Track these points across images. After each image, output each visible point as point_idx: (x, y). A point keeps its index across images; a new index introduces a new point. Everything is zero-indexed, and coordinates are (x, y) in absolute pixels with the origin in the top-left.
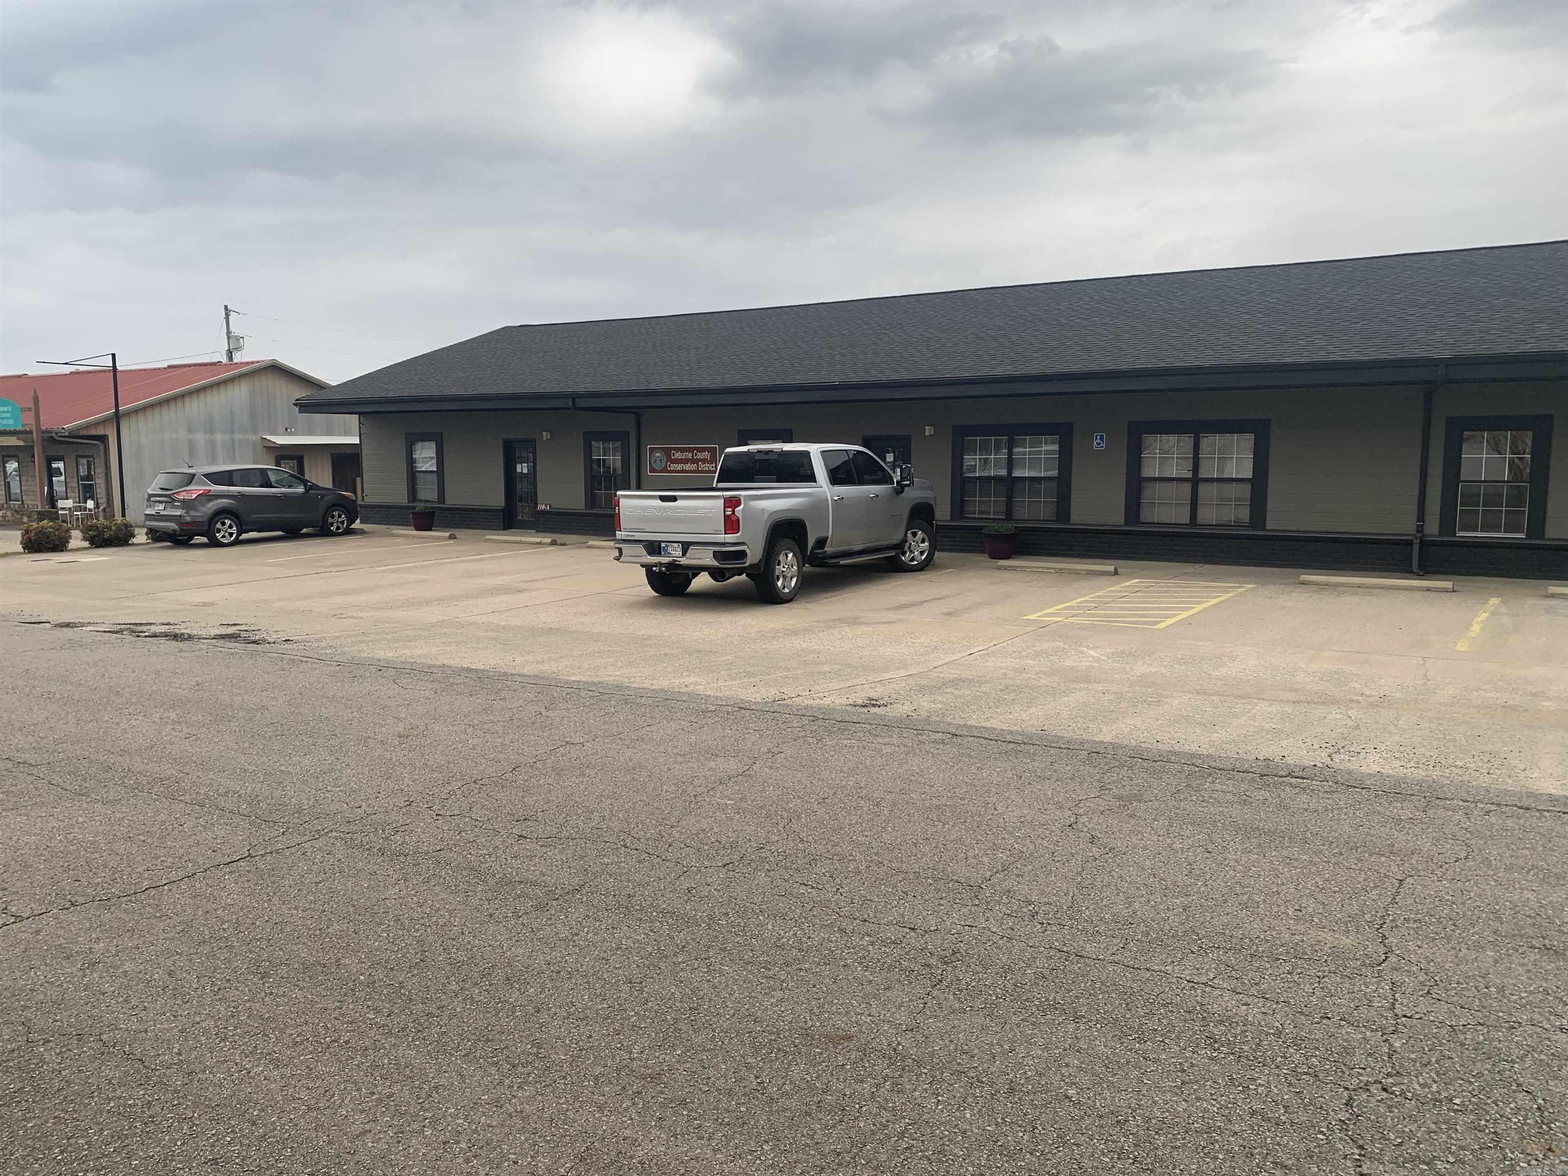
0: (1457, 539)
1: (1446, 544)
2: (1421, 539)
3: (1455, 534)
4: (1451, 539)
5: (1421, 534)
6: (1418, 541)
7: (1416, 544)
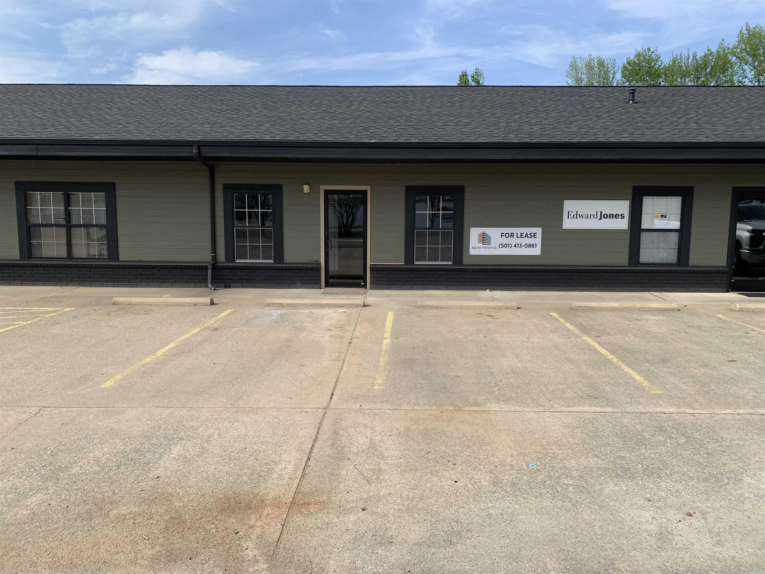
0: (236, 265)
1: (229, 268)
2: (213, 265)
3: (234, 261)
4: (232, 264)
5: (214, 262)
6: (211, 267)
7: (210, 268)
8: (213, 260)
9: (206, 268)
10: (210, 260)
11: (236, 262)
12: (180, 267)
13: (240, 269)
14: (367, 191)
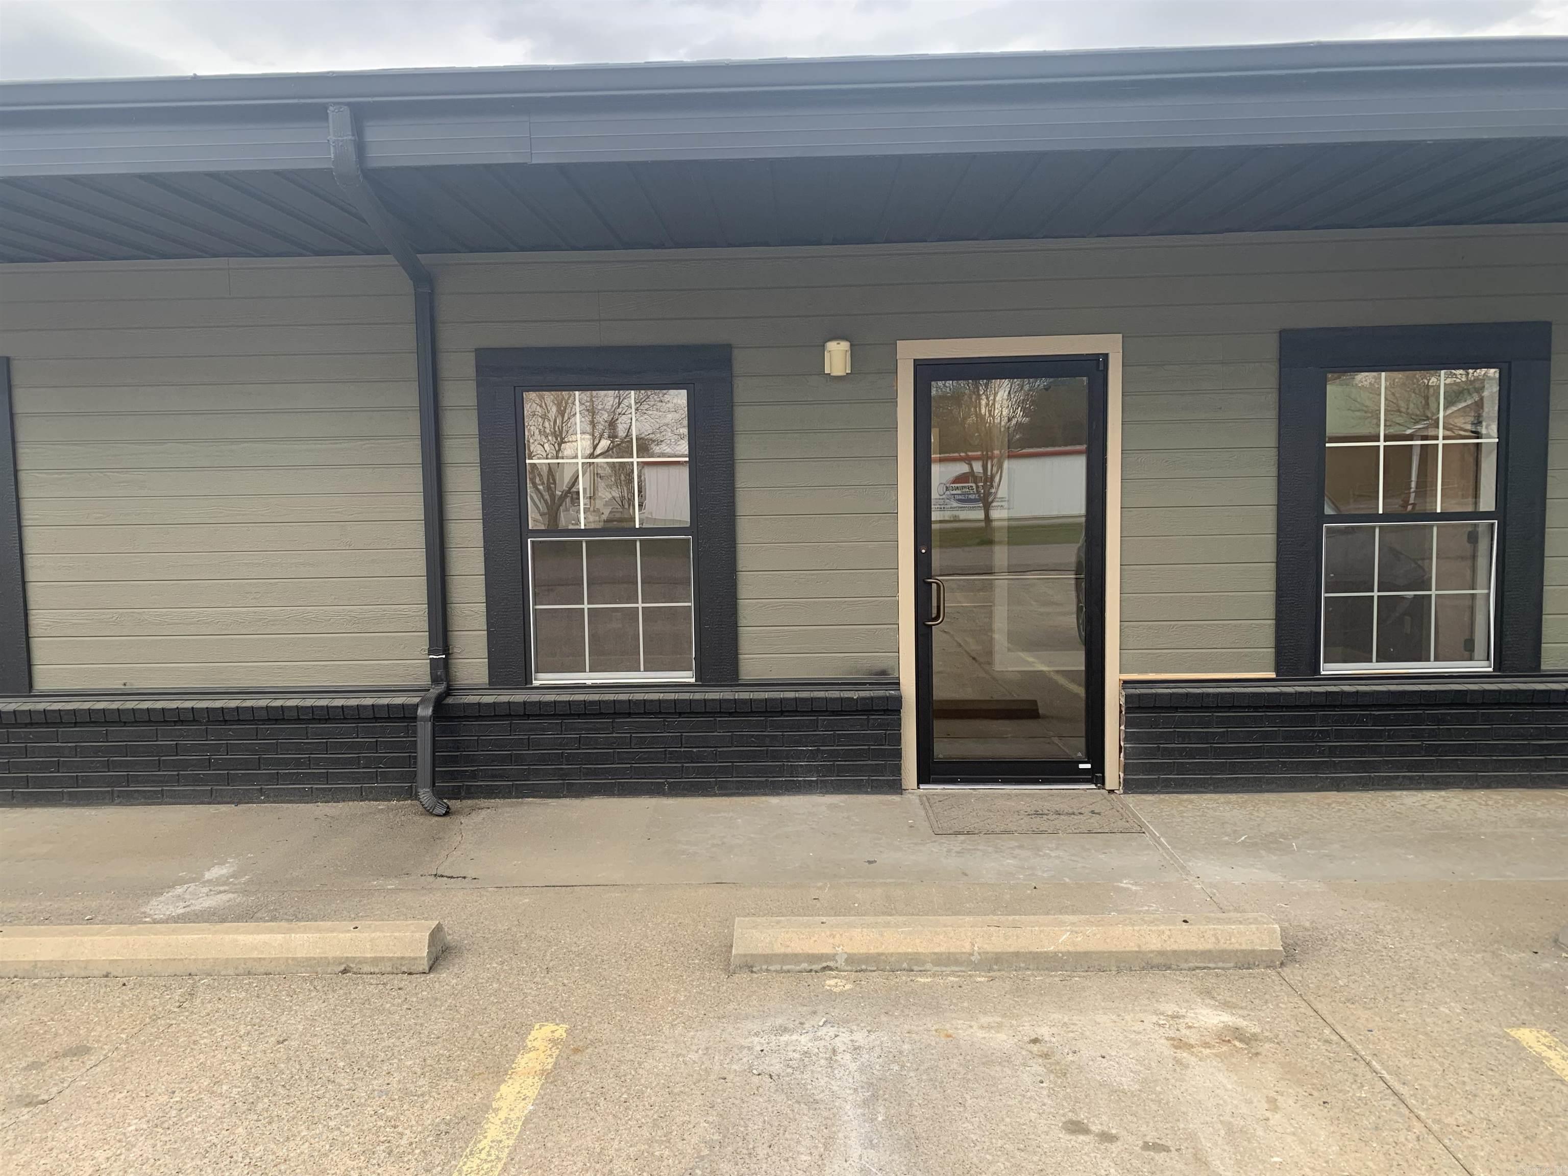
0: (535, 697)
1: (508, 713)
2: (439, 704)
3: (528, 679)
4: (519, 697)
5: (442, 688)
6: (429, 712)
7: (424, 719)
8: (435, 680)
9: (407, 715)
10: (425, 679)
11: (536, 683)
12: (294, 714)
13: (555, 716)
14: (1106, 356)
